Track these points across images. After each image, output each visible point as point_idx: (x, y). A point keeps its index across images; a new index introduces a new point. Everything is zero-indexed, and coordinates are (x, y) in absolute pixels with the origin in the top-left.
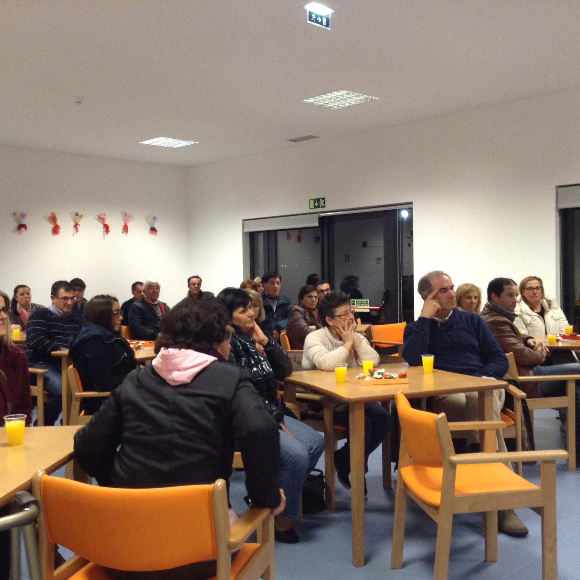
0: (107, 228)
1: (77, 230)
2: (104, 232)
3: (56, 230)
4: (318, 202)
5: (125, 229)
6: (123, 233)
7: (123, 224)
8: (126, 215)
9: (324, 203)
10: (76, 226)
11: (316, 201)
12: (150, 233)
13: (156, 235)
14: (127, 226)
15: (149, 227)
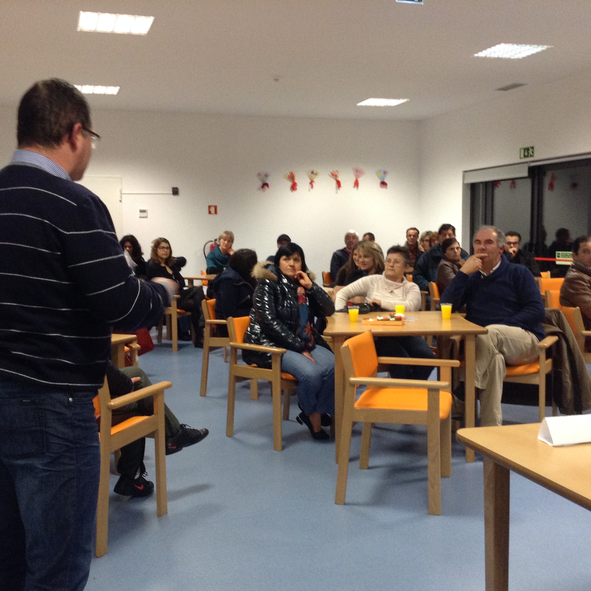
0: (339, 184)
1: (312, 187)
2: (337, 187)
3: (294, 187)
4: (528, 151)
5: (356, 184)
6: (354, 187)
7: (354, 180)
8: (357, 171)
9: (533, 152)
10: (311, 183)
11: (526, 151)
12: (381, 187)
13: (386, 188)
14: (358, 181)
15: (379, 181)
